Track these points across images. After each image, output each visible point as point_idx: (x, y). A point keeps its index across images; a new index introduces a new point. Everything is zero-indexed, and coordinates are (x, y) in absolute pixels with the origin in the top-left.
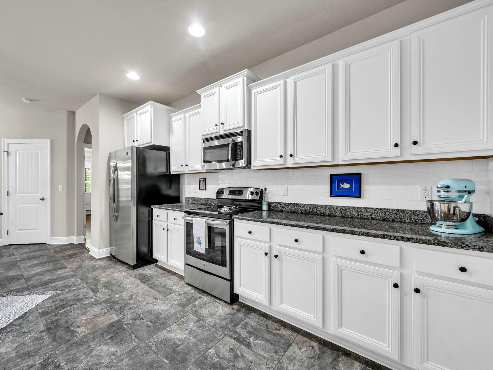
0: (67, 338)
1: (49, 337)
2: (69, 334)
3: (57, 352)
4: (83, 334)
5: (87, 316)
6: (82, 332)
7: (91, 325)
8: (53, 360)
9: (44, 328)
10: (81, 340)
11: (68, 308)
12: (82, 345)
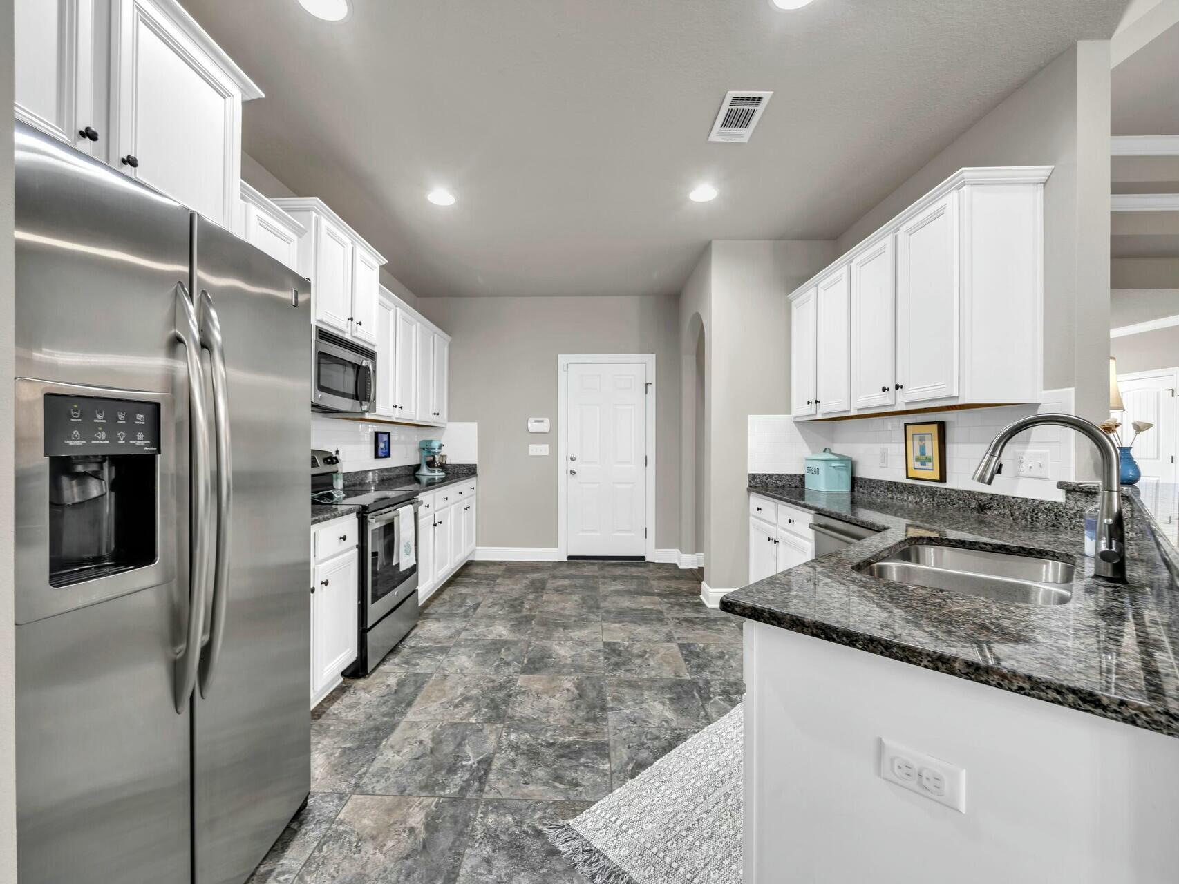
0: (588, 682)
1: (606, 695)
2: (583, 686)
3: (603, 672)
4: (570, 678)
5: (548, 703)
6: (570, 681)
7: (554, 684)
8: (609, 665)
9: (609, 716)
10: (575, 671)
11: (561, 740)
12: (578, 666)
